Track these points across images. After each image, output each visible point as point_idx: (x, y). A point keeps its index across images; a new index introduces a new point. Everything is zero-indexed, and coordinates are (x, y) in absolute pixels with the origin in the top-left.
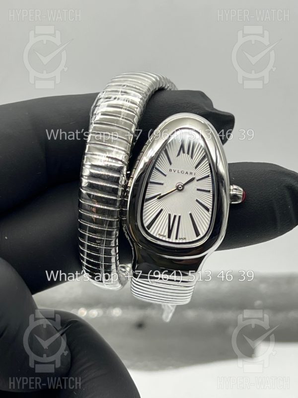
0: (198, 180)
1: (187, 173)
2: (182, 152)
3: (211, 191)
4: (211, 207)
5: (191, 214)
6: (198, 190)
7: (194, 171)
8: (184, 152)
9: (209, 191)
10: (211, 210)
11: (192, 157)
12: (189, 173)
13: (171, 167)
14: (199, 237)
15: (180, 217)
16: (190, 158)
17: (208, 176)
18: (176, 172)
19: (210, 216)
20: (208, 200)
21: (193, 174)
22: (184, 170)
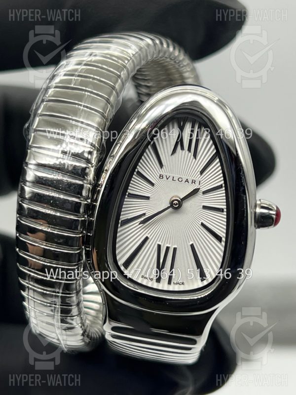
0: (204, 193)
1: (187, 181)
2: (179, 147)
3: (225, 210)
4: (225, 235)
5: (192, 246)
6: (205, 207)
7: (198, 177)
8: (182, 148)
9: (221, 210)
10: (224, 239)
11: (195, 156)
12: (190, 181)
13: (162, 172)
14: (205, 283)
15: (175, 249)
16: (192, 157)
17: (221, 187)
18: (171, 179)
19: (223, 249)
20: (219, 223)
21: (197, 183)
22: (181, 177)
